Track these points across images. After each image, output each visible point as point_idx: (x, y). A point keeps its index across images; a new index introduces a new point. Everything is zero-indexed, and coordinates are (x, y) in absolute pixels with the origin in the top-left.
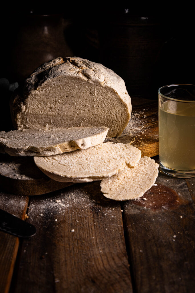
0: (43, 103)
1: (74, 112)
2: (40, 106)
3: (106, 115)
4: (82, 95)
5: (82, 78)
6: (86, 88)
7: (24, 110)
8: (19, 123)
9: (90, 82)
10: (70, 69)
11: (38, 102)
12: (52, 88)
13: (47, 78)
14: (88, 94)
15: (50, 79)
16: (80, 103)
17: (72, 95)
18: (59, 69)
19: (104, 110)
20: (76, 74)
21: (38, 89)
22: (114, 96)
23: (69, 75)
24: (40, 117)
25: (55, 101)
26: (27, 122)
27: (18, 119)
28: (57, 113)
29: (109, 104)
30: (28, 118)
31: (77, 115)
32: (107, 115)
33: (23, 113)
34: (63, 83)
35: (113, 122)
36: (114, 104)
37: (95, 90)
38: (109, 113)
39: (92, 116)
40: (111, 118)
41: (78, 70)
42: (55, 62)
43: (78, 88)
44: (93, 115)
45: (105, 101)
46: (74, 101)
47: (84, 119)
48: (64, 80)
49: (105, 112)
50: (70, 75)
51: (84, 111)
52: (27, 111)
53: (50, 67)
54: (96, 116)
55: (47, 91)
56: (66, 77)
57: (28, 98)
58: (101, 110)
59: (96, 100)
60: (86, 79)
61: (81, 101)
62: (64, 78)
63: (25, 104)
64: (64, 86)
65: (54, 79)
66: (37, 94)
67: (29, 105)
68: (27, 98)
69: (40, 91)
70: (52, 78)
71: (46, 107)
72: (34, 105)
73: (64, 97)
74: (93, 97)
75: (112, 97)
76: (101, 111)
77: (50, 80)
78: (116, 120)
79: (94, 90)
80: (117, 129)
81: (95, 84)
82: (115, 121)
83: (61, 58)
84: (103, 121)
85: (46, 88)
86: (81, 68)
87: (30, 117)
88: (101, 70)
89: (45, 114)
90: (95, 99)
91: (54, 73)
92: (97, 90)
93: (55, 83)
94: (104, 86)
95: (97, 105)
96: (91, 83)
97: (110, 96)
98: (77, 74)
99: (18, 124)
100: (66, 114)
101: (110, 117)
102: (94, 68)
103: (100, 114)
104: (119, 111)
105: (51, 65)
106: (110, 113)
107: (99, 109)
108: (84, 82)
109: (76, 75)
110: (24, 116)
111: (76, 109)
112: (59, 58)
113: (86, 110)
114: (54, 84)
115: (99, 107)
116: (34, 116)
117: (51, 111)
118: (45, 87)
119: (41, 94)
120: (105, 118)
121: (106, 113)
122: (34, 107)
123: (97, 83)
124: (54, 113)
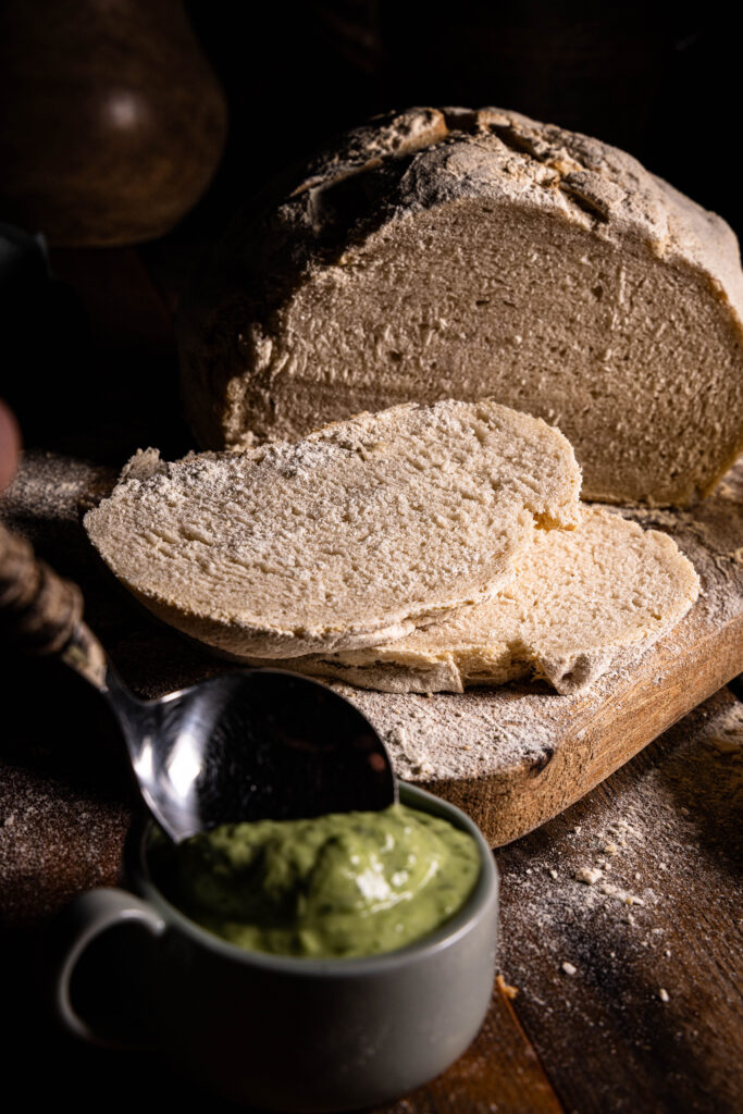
0: (360, 332)
1: (505, 377)
2: (347, 343)
3: (657, 399)
4: (558, 296)
5: (569, 216)
6: (581, 265)
7: (267, 361)
8: (234, 424)
9: (607, 238)
10: (506, 170)
11: (337, 325)
12: (416, 260)
13: (390, 206)
14: (586, 293)
15: (408, 214)
16: (542, 339)
17: (508, 297)
18: (451, 167)
19: (649, 375)
20: (542, 197)
21: (343, 260)
22: (706, 307)
23: (508, 197)
24: (337, 398)
25: (421, 320)
26: (271, 420)
27: (233, 402)
28: (425, 381)
29: (680, 349)
30: (281, 398)
31: (521, 392)
32: (663, 399)
33: (258, 376)
34: (471, 236)
35: (681, 434)
36: (703, 349)
37: (623, 275)
38: (672, 389)
39: (591, 400)
40: (680, 412)
41: (542, 172)
42: (405, 129)
43: (541, 264)
44: (595, 395)
45: (661, 332)
46: (514, 325)
47: (551, 413)
48: (480, 220)
49: (652, 383)
50: (513, 196)
51: (552, 378)
52: (281, 365)
53: (384, 152)
54: (611, 401)
55: (389, 272)
56: (490, 207)
57: (292, 301)
58: (637, 372)
59: (622, 323)
60: (585, 221)
61: (545, 329)
62: (480, 212)
63: (275, 331)
64: (475, 251)
65: (429, 216)
66: (338, 286)
67: (294, 335)
68: (286, 301)
69: (354, 269)
70: (419, 206)
71: (373, 348)
72: (317, 336)
73: (468, 306)
74: (606, 311)
75: (696, 314)
76: (637, 379)
77: (412, 219)
78: (702, 425)
79: (618, 277)
80: (699, 468)
81: (629, 245)
82: (695, 426)
83: (431, 109)
84: (638, 425)
85: (383, 257)
86: (551, 166)
87: (290, 397)
88: (641, 180)
89: (364, 384)
90: (616, 319)
91: (427, 183)
92: (631, 278)
93: (434, 234)
94: (666, 258)
95: (623, 348)
96: (607, 244)
97: (689, 307)
98: (547, 196)
99: (226, 429)
100: (466, 385)
101: (673, 409)
102: (609, 166)
103: (630, 394)
104: (718, 382)
105: (389, 142)
106: (678, 390)
107: (628, 369)
108: (573, 237)
109: (539, 201)
110: (263, 391)
111: (516, 367)
112: (421, 110)
113: (567, 371)
114: (428, 241)
115: (626, 358)
116: (313, 390)
117: (395, 368)
118: (379, 250)
119: (355, 287)
120: (648, 412)
121: (658, 387)
122: (319, 346)
123: (639, 243)
124: (409, 382)
